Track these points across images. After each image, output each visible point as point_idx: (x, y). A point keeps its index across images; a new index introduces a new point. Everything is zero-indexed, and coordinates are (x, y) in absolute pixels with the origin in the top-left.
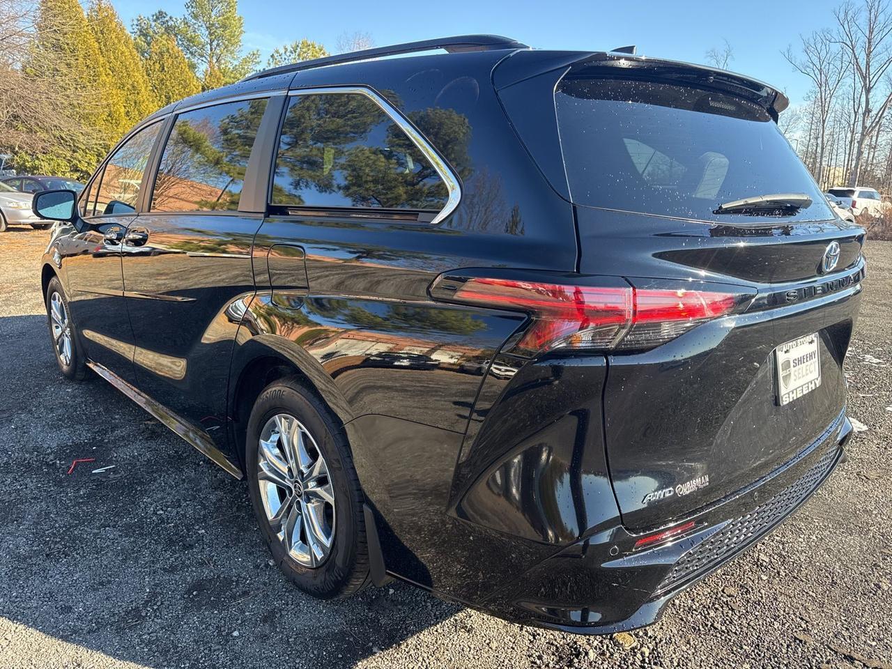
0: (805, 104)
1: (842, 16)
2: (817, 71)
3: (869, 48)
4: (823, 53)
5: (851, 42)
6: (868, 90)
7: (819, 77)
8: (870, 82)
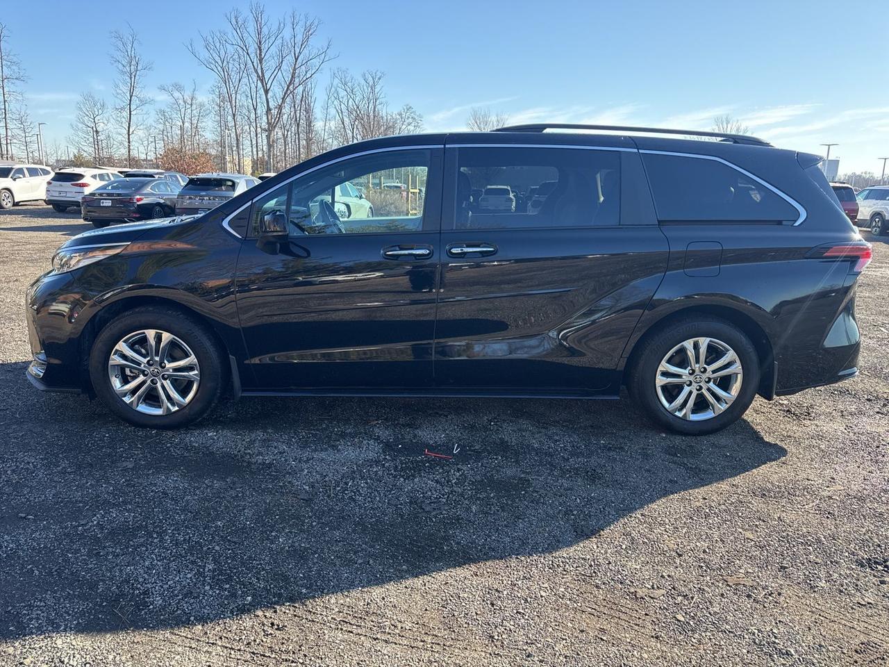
0: (211, 97)
1: (234, 21)
2: (219, 68)
3: (260, 55)
4: (222, 53)
5: (246, 46)
6: (266, 92)
7: (223, 74)
8: (266, 84)
